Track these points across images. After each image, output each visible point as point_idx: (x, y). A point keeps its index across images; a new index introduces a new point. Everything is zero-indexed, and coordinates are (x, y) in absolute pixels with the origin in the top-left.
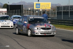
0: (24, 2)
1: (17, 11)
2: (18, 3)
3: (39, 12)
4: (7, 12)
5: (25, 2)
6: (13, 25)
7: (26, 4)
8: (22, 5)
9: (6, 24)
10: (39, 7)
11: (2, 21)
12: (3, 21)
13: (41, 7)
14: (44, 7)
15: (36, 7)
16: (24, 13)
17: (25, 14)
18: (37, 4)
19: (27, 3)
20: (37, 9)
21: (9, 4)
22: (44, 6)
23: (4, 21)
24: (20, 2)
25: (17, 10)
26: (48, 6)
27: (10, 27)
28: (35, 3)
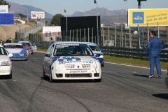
0: (103, 8)
1: (87, 31)
2: (87, 12)
3: (141, 34)
4: (62, 35)
5: (105, 10)
6: (99, 71)
7: (109, 15)
8: (99, 17)
9: (81, 67)
10: (142, 21)
11: (68, 59)
12: (71, 59)
13: (145, 22)
14: (153, 21)
15: (134, 21)
16: (103, 35)
17: (105, 38)
18: (135, 14)
19: (110, 11)
20: (135, 25)
21: (65, 15)
22: (153, 18)
23: (74, 60)
24: (92, 10)
25: (86, 28)
26: (162, 17)
27: (93, 78)
28: (131, 11)
